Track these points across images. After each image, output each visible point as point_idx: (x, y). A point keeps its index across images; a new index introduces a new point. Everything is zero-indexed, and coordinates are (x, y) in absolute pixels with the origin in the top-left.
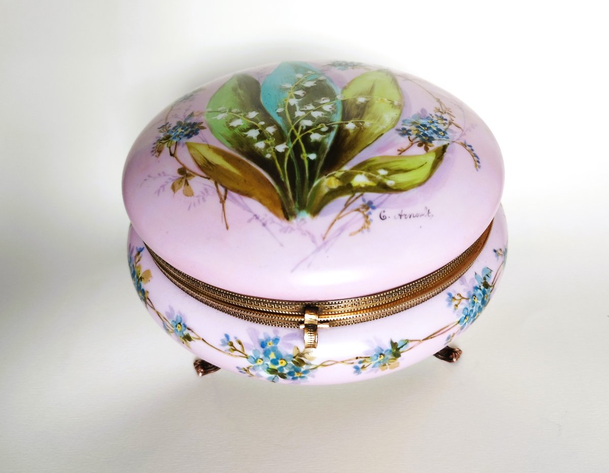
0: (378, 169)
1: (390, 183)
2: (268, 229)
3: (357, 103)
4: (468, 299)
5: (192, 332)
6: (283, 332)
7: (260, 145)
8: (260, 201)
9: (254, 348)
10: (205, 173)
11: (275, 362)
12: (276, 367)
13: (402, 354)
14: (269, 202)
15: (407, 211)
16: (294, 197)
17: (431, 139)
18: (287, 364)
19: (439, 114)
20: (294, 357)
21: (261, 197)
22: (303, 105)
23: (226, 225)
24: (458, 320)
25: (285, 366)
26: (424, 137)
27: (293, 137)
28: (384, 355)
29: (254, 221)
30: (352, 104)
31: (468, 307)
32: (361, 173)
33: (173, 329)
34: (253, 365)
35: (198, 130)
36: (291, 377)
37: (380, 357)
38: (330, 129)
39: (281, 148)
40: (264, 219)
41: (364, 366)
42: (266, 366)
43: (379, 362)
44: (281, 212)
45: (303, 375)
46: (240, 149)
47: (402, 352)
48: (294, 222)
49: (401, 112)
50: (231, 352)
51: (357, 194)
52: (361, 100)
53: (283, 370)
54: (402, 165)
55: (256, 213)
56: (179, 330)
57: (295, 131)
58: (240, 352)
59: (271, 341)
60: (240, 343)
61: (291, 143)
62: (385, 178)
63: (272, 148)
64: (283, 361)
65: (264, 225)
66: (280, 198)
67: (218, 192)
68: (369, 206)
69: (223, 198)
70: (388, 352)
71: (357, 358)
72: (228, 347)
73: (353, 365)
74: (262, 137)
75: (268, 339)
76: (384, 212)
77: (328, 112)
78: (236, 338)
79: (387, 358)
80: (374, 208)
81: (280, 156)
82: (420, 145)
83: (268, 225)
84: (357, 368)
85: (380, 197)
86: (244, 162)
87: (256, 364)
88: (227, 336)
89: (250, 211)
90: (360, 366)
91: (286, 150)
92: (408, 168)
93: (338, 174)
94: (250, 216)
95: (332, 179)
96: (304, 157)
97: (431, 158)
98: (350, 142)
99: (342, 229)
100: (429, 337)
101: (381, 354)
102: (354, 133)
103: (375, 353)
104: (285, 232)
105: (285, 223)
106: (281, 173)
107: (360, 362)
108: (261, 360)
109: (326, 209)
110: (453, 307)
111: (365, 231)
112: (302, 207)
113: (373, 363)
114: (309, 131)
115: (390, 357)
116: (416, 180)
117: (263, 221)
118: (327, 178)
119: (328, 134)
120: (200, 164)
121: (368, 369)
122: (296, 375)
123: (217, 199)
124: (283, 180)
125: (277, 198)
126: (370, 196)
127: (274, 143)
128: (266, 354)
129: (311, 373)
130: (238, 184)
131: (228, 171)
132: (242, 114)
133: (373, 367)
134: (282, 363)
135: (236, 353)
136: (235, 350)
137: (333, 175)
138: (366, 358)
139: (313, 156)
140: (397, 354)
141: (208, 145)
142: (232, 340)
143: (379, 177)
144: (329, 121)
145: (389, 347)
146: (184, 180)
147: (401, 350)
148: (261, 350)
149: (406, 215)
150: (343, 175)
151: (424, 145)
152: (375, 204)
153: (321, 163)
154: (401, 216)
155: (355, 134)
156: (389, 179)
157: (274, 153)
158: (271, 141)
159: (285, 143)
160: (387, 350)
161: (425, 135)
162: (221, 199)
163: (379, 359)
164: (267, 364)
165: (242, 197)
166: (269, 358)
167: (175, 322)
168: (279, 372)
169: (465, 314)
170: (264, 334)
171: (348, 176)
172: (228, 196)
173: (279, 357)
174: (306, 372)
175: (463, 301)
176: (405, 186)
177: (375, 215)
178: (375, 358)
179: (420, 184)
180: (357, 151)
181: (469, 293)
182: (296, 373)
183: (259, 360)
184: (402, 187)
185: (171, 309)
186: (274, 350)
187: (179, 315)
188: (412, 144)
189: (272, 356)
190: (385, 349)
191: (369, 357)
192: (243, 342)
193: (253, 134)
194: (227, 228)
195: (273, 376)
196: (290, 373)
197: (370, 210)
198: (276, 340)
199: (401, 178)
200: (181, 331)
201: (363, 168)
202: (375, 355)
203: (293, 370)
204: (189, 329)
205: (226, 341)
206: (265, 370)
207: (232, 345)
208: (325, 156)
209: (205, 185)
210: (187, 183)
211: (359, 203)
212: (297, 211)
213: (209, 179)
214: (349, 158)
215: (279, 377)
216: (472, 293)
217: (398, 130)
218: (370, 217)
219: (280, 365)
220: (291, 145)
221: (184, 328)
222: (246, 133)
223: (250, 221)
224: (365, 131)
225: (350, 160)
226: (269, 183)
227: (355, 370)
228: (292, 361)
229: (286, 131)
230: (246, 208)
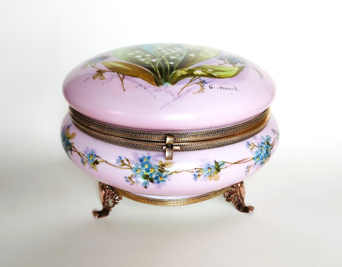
0: (208, 69)
2: (147, 90)
3: (195, 50)
4: (258, 147)
5: (99, 158)
6: (153, 154)
7: (143, 60)
8: (143, 79)
9: (136, 163)
10: (112, 70)
11: (147, 170)
12: (148, 174)
13: (221, 170)
14: (147, 79)
15: (224, 86)
16: (162, 77)
17: (236, 63)
18: (155, 171)
20: (159, 167)
21: (143, 77)
23: (124, 89)
24: (253, 157)
25: (154, 173)
26: (232, 62)
28: (211, 169)
29: (140, 87)
30: (192, 50)
31: (258, 151)
32: (199, 70)
33: (87, 159)
34: (134, 173)
36: (157, 181)
37: (209, 170)
38: (181, 55)
39: (154, 60)
41: (199, 174)
42: (142, 173)
43: (208, 173)
44: (155, 83)
45: (164, 179)
46: (131, 61)
47: (221, 169)
48: (162, 87)
49: (219, 54)
50: (122, 166)
51: (197, 77)
53: (152, 176)
54: (221, 69)
55: (140, 84)
56: (91, 159)
57: (162, 56)
58: (127, 165)
59: (146, 158)
60: (128, 160)
61: (159, 59)
62: (212, 72)
63: (149, 60)
64: (153, 169)
65: (145, 88)
66: (154, 77)
68: (204, 82)
69: (122, 78)
70: (213, 167)
71: (195, 169)
72: (121, 163)
73: (193, 173)
75: (144, 157)
76: (212, 85)
77: (180, 51)
78: (125, 158)
79: (213, 171)
80: (206, 83)
81: (154, 63)
82: (230, 64)
83: (147, 88)
84: (195, 175)
85: (209, 79)
86: (133, 65)
87: (136, 173)
88: (120, 157)
89: (137, 83)
90: (197, 174)
91: (157, 61)
92: (224, 70)
93: (186, 69)
94: (138, 85)
95: (183, 71)
96: (167, 63)
97: (237, 69)
98: (192, 60)
99: (189, 91)
100: (236, 162)
101: (209, 168)
102: (194, 57)
103: (206, 167)
104: (157, 91)
105: (157, 88)
106: (155, 69)
107: (197, 172)
108: (139, 170)
109: (179, 82)
110: (250, 149)
111: (201, 92)
112: (166, 81)
113: (205, 173)
114: (170, 56)
115: (214, 170)
116: (228, 75)
117: (145, 87)
118: (180, 70)
119: (180, 57)
120: (109, 68)
121: (202, 177)
122: (160, 179)
123: (119, 79)
125: (152, 77)
126: (203, 78)
128: (143, 165)
129: (169, 177)
130: (130, 73)
131: (125, 69)
133: (205, 176)
134: (152, 170)
135: (125, 167)
136: (125, 164)
138: (200, 169)
139: (172, 63)
140: (218, 170)
141: (113, 61)
142: (123, 159)
143: (208, 72)
144: (180, 53)
145: (214, 165)
146: (100, 74)
147: (221, 167)
148: (140, 163)
149: (223, 88)
150: (189, 70)
151: (232, 64)
153: (177, 66)
154: (221, 88)
156: (214, 73)
157: (150, 62)
158: (149, 58)
159: (156, 59)
160: (212, 166)
163: (208, 171)
164: (143, 172)
165: (132, 77)
166: (144, 168)
167: (89, 155)
168: (150, 177)
169: (256, 155)
170: (142, 155)
171: (192, 70)
172: (125, 78)
173: (150, 167)
174: (165, 177)
175: (255, 147)
176: (223, 77)
177: (206, 86)
178: (206, 170)
179: (231, 77)
180: (196, 62)
181: (259, 144)
182: (160, 178)
183: (138, 169)
184: (221, 77)
185: (87, 148)
186: (148, 163)
187: (92, 150)
188: (226, 63)
189: (146, 166)
190: (211, 165)
191: (202, 169)
192: (129, 159)
193: (139, 57)
194: (124, 90)
195: (146, 180)
196: (156, 178)
197: (204, 84)
198: (149, 158)
199: (220, 74)
200: (93, 159)
201: (199, 68)
202: (206, 168)
203: (158, 175)
204: (97, 157)
205: (120, 160)
206: (142, 177)
207: (123, 162)
208: (178, 63)
209: (112, 74)
210: (102, 75)
211: (198, 80)
212: (164, 83)
213: (114, 72)
214: (192, 64)
215: (149, 182)
216: (261, 145)
217: (218, 58)
218: (204, 87)
219: (150, 172)
221: (94, 157)
223: (137, 87)
224: (200, 57)
226: (148, 72)
227: (194, 177)
228: (158, 169)
229: (157, 56)
230: (135, 82)
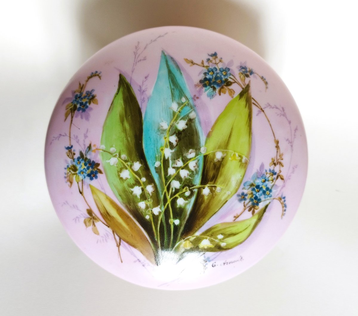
0: (217, 235)
1: (223, 244)
2: (146, 269)
3: (215, 160)
7: (142, 205)
8: (142, 252)
10: (106, 221)
14: (146, 253)
17: (259, 201)
19: (272, 168)
21: (142, 250)
22: (174, 160)
23: (121, 260)
26: (254, 201)
27: (165, 200)
29: (138, 262)
30: (211, 161)
32: (206, 238)
35: (96, 172)
38: (192, 193)
39: (156, 211)
40: (143, 262)
44: (154, 261)
46: (128, 206)
49: (245, 171)
51: (202, 253)
52: (219, 156)
54: (234, 230)
55: (139, 258)
57: (167, 194)
61: (163, 206)
62: (221, 241)
63: (150, 209)
65: (143, 266)
67: (115, 239)
68: (207, 260)
74: (144, 197)
76: (215, 263)
77: (192, 172)
80: (210, 261)
81: (155, 218)
82: (249, 210)
83: (146, 266)
85: (215, 254)
86: (131, 220)
89: (135, 256)
91: (160, 213)
92: (237, 231)
93: (192, 238)
94: (135, 259)
95: (188, 242)
96: (171, 221)
97: (255, 219)
98: (203, 210)
102: (208, 199)
105: (156, 267)
106: (155, 234)
114: (177, 195)
117: (143, 264)
118: (184, 241)
119: (189, 200)
120: (102, 212)
123: (115, 244)
124: (156, 239)
127: (151, 205)
130: (127, 237)
131: (120, 225)
132: (129, 163)
137: (188, 239)
139: (177, 222)
141: (106, 195)
143: (217, 241)
144: (192, 184)
146: (92, 221)
149: (227, 263)
150: (195, 239)
151: (253, 209)
152: (211, 259)
153: (182, 228)
154: (224, 264)
155: (208, 201)
156: (223, 242)
157: (151, 215)
158: (150, 202)
159: (159, 206)
161: (256, 198)
162: (117, 244)
165: (130, 246)
171: (198, 240)
172: (121, 243)
176: (232, 246)
179: (241, 243)
180: (207, 218)
188: (245, 209)
193: (137, 191)
194: (122, 262)
197: (208, 262)
199: (231, 240)
201: (208, 234)
208: (185, 222)
209: (106, 230)
210: (94, 224)
211: (202, 258)
213: (109, 227)
214: (201, 225)
217: (238, 195)
218: (207, 266)
220: (163, 209)
222: (132, 190)
223: (135, 262)
224: (216, 197)
225: (201, 227)
226: (148, 240)
229: (160, 193)
230: (132, 254)
